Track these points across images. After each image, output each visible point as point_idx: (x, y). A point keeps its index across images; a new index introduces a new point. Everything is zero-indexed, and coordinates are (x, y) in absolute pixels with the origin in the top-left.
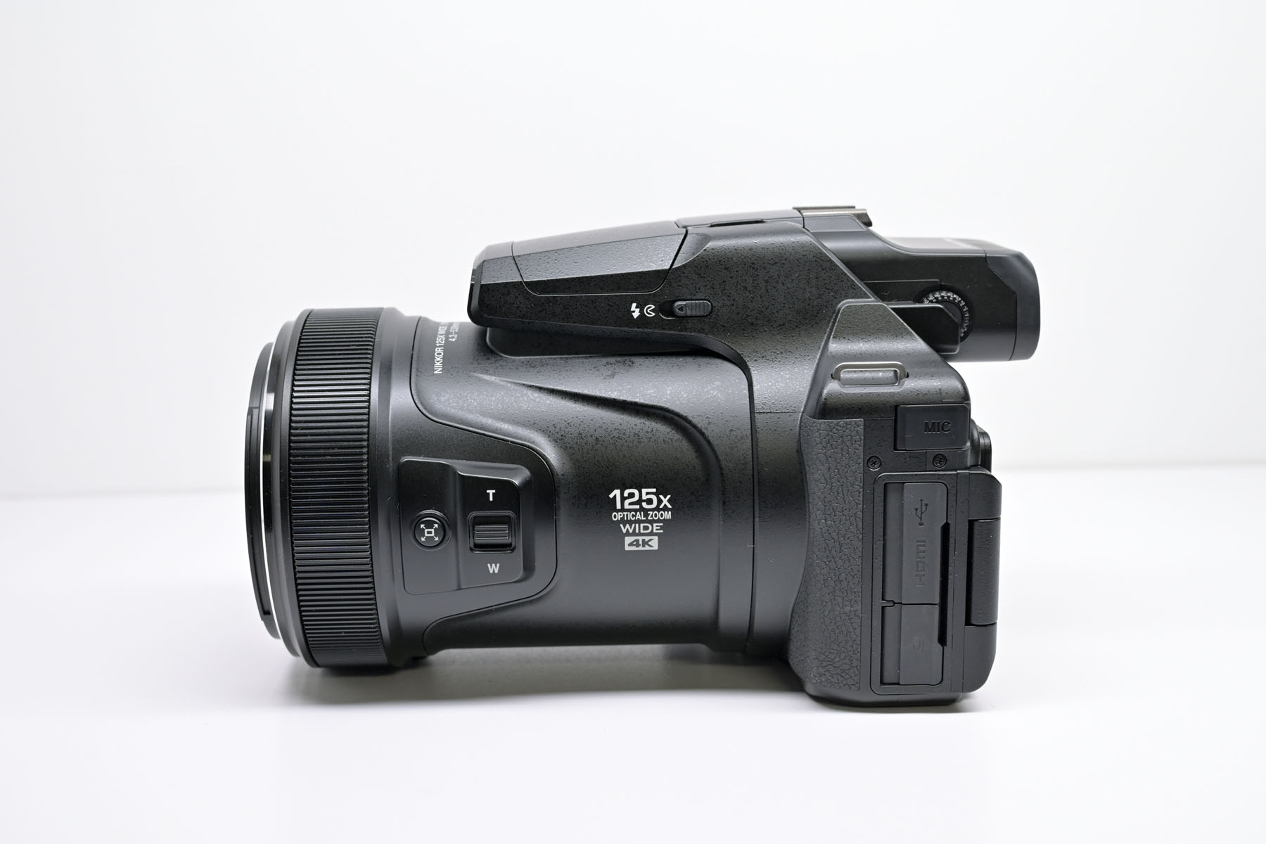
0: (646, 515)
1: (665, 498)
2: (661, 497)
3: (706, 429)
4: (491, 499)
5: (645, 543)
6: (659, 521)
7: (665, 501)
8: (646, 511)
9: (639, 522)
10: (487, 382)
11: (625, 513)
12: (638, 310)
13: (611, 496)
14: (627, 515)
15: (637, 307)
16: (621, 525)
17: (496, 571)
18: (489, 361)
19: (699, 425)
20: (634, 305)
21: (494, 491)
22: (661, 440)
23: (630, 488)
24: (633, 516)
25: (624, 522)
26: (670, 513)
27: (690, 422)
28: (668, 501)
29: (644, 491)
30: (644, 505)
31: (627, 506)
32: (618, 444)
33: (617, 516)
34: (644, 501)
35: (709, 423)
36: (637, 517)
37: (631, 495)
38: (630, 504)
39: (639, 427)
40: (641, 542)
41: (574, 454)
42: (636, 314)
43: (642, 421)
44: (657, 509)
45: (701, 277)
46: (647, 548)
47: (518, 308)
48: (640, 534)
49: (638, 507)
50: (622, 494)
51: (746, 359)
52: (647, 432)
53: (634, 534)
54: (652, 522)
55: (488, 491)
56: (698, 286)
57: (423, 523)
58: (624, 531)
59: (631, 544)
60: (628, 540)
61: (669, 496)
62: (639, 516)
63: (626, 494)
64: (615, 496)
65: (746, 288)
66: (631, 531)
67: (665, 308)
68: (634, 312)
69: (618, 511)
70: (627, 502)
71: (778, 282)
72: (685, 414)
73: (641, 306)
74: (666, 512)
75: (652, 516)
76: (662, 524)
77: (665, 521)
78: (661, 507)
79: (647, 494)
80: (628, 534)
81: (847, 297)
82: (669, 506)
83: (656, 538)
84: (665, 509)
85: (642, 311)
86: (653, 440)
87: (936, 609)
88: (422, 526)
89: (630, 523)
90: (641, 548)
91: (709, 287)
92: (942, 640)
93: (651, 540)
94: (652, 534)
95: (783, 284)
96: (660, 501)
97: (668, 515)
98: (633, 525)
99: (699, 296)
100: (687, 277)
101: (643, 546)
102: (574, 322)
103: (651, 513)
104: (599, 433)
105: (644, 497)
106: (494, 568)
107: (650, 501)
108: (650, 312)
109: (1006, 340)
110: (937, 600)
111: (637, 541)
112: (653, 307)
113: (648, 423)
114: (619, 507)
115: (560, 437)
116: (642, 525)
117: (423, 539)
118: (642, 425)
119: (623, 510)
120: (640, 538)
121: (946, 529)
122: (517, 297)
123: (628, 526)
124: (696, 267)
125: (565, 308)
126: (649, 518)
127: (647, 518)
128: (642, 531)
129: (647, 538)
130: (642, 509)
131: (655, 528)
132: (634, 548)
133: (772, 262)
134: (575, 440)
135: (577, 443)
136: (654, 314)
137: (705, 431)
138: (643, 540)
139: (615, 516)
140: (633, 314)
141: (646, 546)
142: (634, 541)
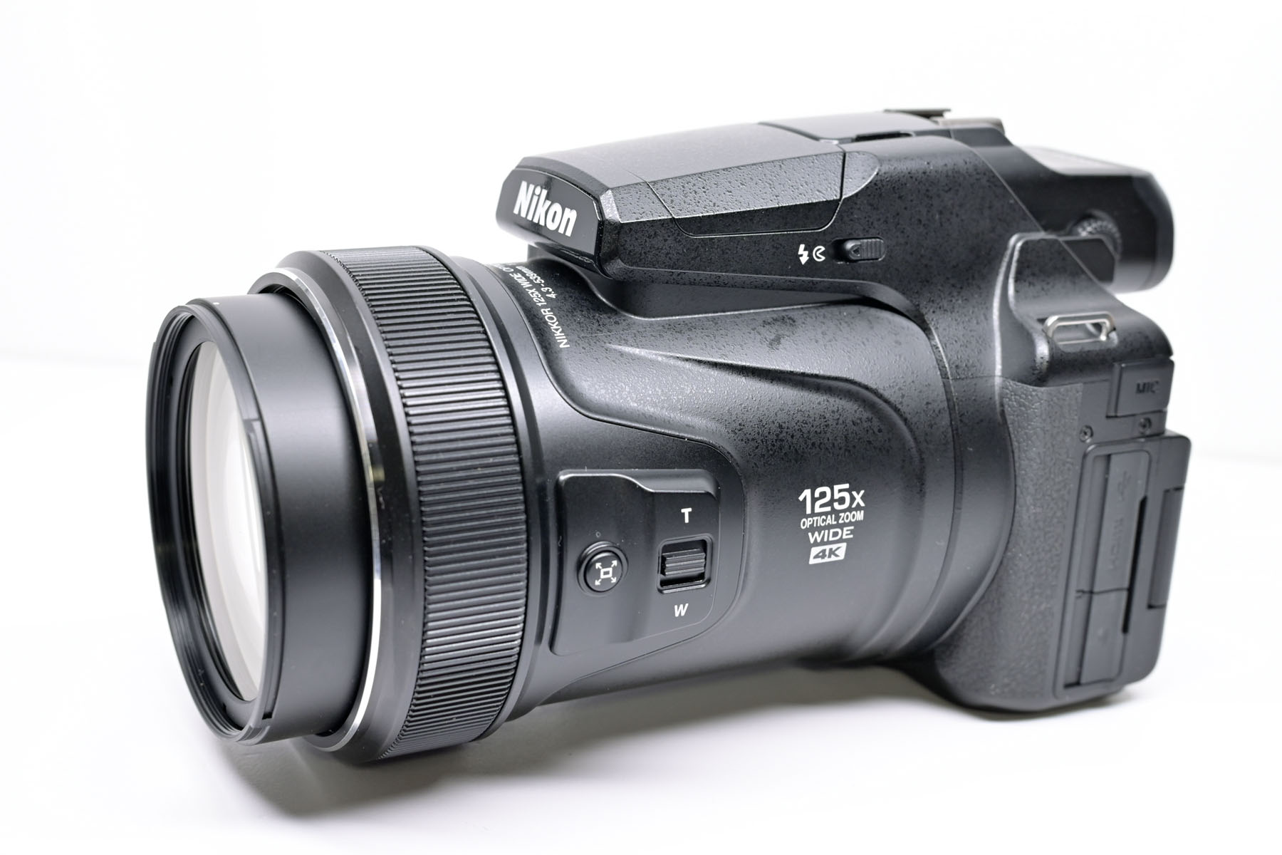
0: (837, 518)
1: (858, 493)
2: (854, 493)
3: (901, 403)
4: (687, 520)
5: (832, 552)
6: (850, 524)
7: (858, 497)
8: (836, 513)
9: (829, 527)
10: (634, 358)
11: (815, 518)
12: (807, 253)
13: (801, 498)
14: (817, 520)
15: (805, 250)
16: (810, 534)
17: (683, 614)
18: (621, 327)
19: (892, 400)
20: (802, 246)
21: (690, 510)
22: (849, 421)
23: (822, 486)
24: (824, 520)
25: (813, 529)
26: (862, 512)
27: (881, 396)
28: (861, 498)
29: (837, 488)
30: (837, 506)
31: (817, 510)
32: (804, 430)
33: (806, 523)
34: (836, 501)
35: (903, 396)
36: (828, 522)
37: (823, 495)
38: (822, 506)
39: (824, 405)
40: (827, 553)
41: (757, 448)
42: (804, 259)
43: (825, 397)
44: (850, 509)
45: (874, 209)
46: (833, 558)
47: (668, 254)
48: (829, 543)
49: (828, 509)
50: (813, 494)
51: (924, 311)
52: (833, 412)
53: (823, 543)
54: (841, 526)
55: (683, 511)
56: (871, 220)
57: (598, 561)
58: (812, 541)
59: (816, 557)
60: (815, 551)
61: (862, 492)
62: (830, 520)
63: (817, 495)
64: (805, 498)
65: (920, 221)
66: (819, 540)
67: (837, 251)
68: (802, 255)
69: (807, 516)
70: (818, 503)
71: (951, 213)
72: (874, 387)
73: (809, 249)
74: (858, 512)
75: (843, 519)
76: (852, 528)
77: (856, 524)
78: (854, 506)
79: (840, 491)
80: (816, 544)
81: (1017, 232)
82: (862, 504)
83: (844, 545)
84: (858, 508)
85: (810, 255)
86: (841, 421)
87: (1124, 595)
88: (598, 565)
89: (820, 529)
90: (826, 560)
91: (882, 221)
92: (1125, 629)
93: (838, 548)
94: (841, 540)
95: (957, 215)
96: (853, 499)
97: (860, 516)
98: (823, 532)
99: (873, 231)
100: (859, 209)
101: (830, 557)
102: (734, 271)
103: (842, 515)
104: (782, 417)
105: (837, 496)
106: (681, 610)
107: (842, 501)
108: (819, 253)
110: (1126, 585)
111: (824, 551)
112: (823, 249)
113: (832, 400)
114: (809, 511)
115: (739, 427)
116: (832, 531)
117: (597, 583)
118: (826, 403)
119: (813, 514)
120: (827, 548)
121: (1143, 504)
122: (666, 240)
123: (816, 534)
124: (869, 195)
125: (723, 253)
126: (841, 521)
127: (838, 522)
128: (831, 539)
129: (834, 547)
130: (834, 511)
131: (845, 532)
132: (819, 561)
133: (947, 188)
134: (756, 429)
135: (758, 433)
136: (823, 258)
137: (900, 407)
138: (831, 549)
139: (804, 523)
140: (801, 258)
141: (833, 556)
142: (820, 553)
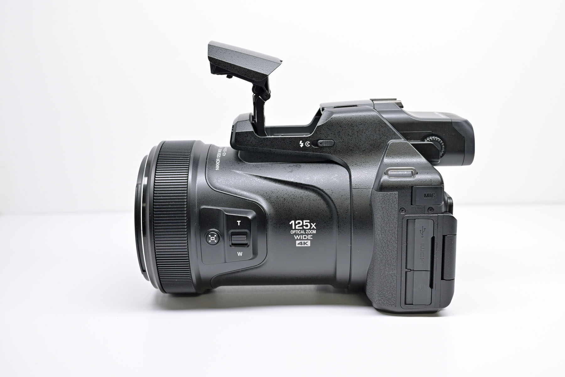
1: (313, 224)
2: (312, 224)
3: (331, 195)
4: (239, 225)
5: (305, 243)
6: (311, 234)
7: (313, 226)
8: (305, 230)
9: (302, 234)
10: (238, 174)
12: (303, 143)
13: (290, 223)
14: (297, 231)
16: (295, 236)
17: (241, 255)
18: (239, 165)
19: (328, 193)
20: (301, 141)
21: (240, 221)
22: (312, 199)
23: (298, 220)
24: (300, 232)
25: (295, 234)
26: (315, 231)
27: (324, 192)
28: (315, 226)
29: (304, 221)
30: (304, 227)
32: (294, 201)
33: (293, 232)
34: (304, 226)
35: (332, 193)
36: (301, 232)
37: (299, 223)
38: (298, 227)
39: (302, 194)
40: (303, 243)
41: (274, 205)
42: (302, 146)
43: (304, 191)
44: (310, 229)
45: (330, 130)
46: (306, 245)
47: (252, 142)
48: (302, 240)
50: (295, 222)
51: (349, 165)
52: (306, 196)
53: (300, 239)
54: (308, 235)
55: (238, 221)
56: (328, 134)
57: (210, 234)
58: (296, 238)
59: (299, 244)
60: (297, 242)
61: (315, 224)
62: (302, 232)
63: (297, 223)
64: (292, 224)
65: (349, 135)
66: (299, 238)
67: (314, 143)
68: (301, 144)
69: (293, 230)
70: (297, 226)
71: (362, 132)
72: (322, 189)
73: (304, 142)
74: (314, 231)
76: (312, 236)
77: (313, 234)
79: (306, 222)
80: (297, 239)
81: (392, 139)
82: (315, 228)
83: (309, 241)
84: (313, 229)
85: (304, 144)
86: (308, 199)
87: (429, 273)
88: (210, 236)
89: (299, 235)
90: (303, 246)
91: (333, 134)
92: (431, 286)
93: (307, 242)
94: (308, 239)
95: (365, 133)
96: (311, 226)
97: (314, 232)
99: (329, 138)
100: (323, 130)
101: (304, 245)
102: (275, 149)
103: (307, 231)
104: (285, 196)
105: (304, 224)
106: (240, 254)
107: (307, 226)
108: (308, 144)
109: (460, 157)
110: (429, 269)
111: (301, 242)
112: (309, 142)
113: (306, 192)
114: (293, 228)
115: (269, 198)
116: (303, 236)
117: (210, 241)
118: (304, 193)
119: (295, 229)
120: (303, 241)
121: (433, 239)
122: (251, 138)
123: (297, 236)
124: (328, 125)
125: (271, 143)
126: (307, 233)
127: (306, 233)
128: (303, 238)
129: (306, 241)
130: (303, 229)
131: (309, 237)
132: (300, 246)
133: (360, 124)
134: (275, 199)
135: (276, 201)
136: (309, 146)
137: (330, 196)
138: (304, 242)
139: (292, 232)
140: (301, 145)
141: (305, 245)
142: (300, 243)
